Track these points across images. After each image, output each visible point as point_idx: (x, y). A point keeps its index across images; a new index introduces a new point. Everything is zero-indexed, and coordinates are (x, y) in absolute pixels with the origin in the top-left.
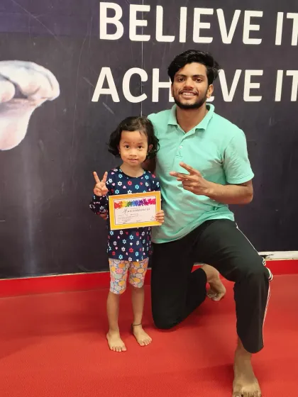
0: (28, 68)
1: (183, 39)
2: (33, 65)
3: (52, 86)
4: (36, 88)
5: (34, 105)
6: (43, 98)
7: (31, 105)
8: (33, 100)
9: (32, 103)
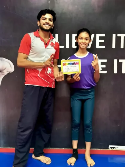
0: (1, 60)
1: (68, 47)
2: (4, 59)
3: (11, 67)
4: (5, 68)
5: (4, 74)
6: (7, 72)
7: (3, 75)
8: (3, 73)
9: (3, 74)
